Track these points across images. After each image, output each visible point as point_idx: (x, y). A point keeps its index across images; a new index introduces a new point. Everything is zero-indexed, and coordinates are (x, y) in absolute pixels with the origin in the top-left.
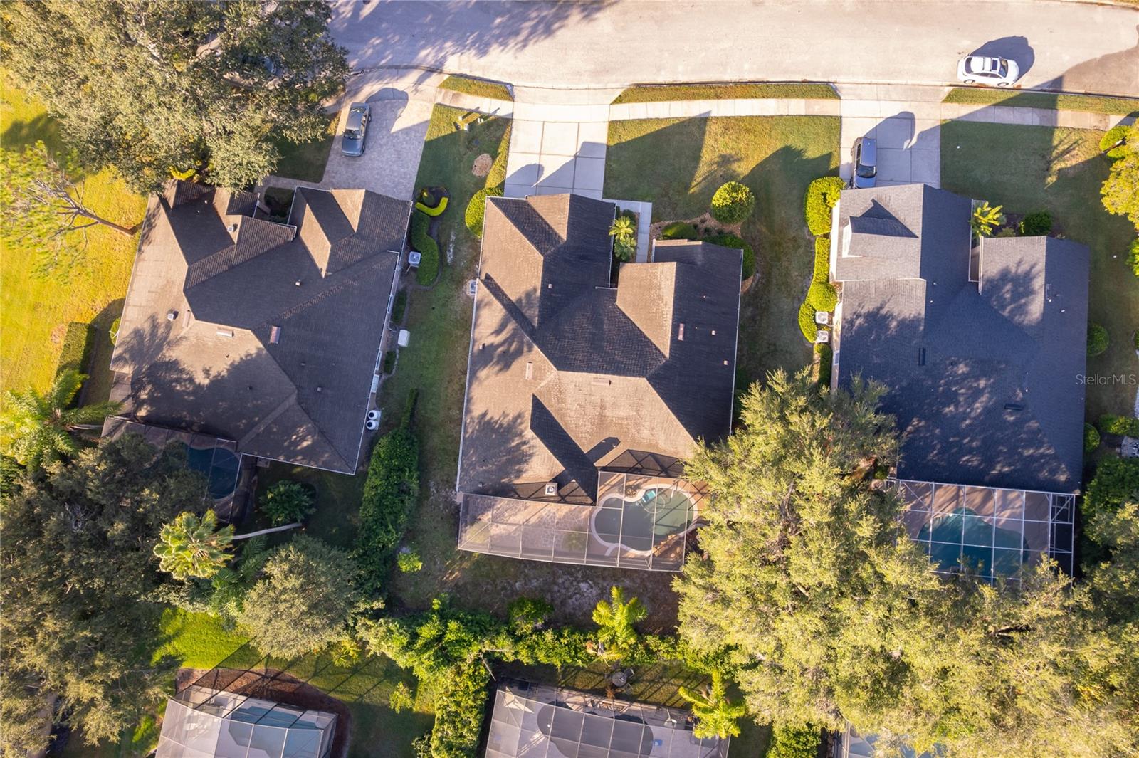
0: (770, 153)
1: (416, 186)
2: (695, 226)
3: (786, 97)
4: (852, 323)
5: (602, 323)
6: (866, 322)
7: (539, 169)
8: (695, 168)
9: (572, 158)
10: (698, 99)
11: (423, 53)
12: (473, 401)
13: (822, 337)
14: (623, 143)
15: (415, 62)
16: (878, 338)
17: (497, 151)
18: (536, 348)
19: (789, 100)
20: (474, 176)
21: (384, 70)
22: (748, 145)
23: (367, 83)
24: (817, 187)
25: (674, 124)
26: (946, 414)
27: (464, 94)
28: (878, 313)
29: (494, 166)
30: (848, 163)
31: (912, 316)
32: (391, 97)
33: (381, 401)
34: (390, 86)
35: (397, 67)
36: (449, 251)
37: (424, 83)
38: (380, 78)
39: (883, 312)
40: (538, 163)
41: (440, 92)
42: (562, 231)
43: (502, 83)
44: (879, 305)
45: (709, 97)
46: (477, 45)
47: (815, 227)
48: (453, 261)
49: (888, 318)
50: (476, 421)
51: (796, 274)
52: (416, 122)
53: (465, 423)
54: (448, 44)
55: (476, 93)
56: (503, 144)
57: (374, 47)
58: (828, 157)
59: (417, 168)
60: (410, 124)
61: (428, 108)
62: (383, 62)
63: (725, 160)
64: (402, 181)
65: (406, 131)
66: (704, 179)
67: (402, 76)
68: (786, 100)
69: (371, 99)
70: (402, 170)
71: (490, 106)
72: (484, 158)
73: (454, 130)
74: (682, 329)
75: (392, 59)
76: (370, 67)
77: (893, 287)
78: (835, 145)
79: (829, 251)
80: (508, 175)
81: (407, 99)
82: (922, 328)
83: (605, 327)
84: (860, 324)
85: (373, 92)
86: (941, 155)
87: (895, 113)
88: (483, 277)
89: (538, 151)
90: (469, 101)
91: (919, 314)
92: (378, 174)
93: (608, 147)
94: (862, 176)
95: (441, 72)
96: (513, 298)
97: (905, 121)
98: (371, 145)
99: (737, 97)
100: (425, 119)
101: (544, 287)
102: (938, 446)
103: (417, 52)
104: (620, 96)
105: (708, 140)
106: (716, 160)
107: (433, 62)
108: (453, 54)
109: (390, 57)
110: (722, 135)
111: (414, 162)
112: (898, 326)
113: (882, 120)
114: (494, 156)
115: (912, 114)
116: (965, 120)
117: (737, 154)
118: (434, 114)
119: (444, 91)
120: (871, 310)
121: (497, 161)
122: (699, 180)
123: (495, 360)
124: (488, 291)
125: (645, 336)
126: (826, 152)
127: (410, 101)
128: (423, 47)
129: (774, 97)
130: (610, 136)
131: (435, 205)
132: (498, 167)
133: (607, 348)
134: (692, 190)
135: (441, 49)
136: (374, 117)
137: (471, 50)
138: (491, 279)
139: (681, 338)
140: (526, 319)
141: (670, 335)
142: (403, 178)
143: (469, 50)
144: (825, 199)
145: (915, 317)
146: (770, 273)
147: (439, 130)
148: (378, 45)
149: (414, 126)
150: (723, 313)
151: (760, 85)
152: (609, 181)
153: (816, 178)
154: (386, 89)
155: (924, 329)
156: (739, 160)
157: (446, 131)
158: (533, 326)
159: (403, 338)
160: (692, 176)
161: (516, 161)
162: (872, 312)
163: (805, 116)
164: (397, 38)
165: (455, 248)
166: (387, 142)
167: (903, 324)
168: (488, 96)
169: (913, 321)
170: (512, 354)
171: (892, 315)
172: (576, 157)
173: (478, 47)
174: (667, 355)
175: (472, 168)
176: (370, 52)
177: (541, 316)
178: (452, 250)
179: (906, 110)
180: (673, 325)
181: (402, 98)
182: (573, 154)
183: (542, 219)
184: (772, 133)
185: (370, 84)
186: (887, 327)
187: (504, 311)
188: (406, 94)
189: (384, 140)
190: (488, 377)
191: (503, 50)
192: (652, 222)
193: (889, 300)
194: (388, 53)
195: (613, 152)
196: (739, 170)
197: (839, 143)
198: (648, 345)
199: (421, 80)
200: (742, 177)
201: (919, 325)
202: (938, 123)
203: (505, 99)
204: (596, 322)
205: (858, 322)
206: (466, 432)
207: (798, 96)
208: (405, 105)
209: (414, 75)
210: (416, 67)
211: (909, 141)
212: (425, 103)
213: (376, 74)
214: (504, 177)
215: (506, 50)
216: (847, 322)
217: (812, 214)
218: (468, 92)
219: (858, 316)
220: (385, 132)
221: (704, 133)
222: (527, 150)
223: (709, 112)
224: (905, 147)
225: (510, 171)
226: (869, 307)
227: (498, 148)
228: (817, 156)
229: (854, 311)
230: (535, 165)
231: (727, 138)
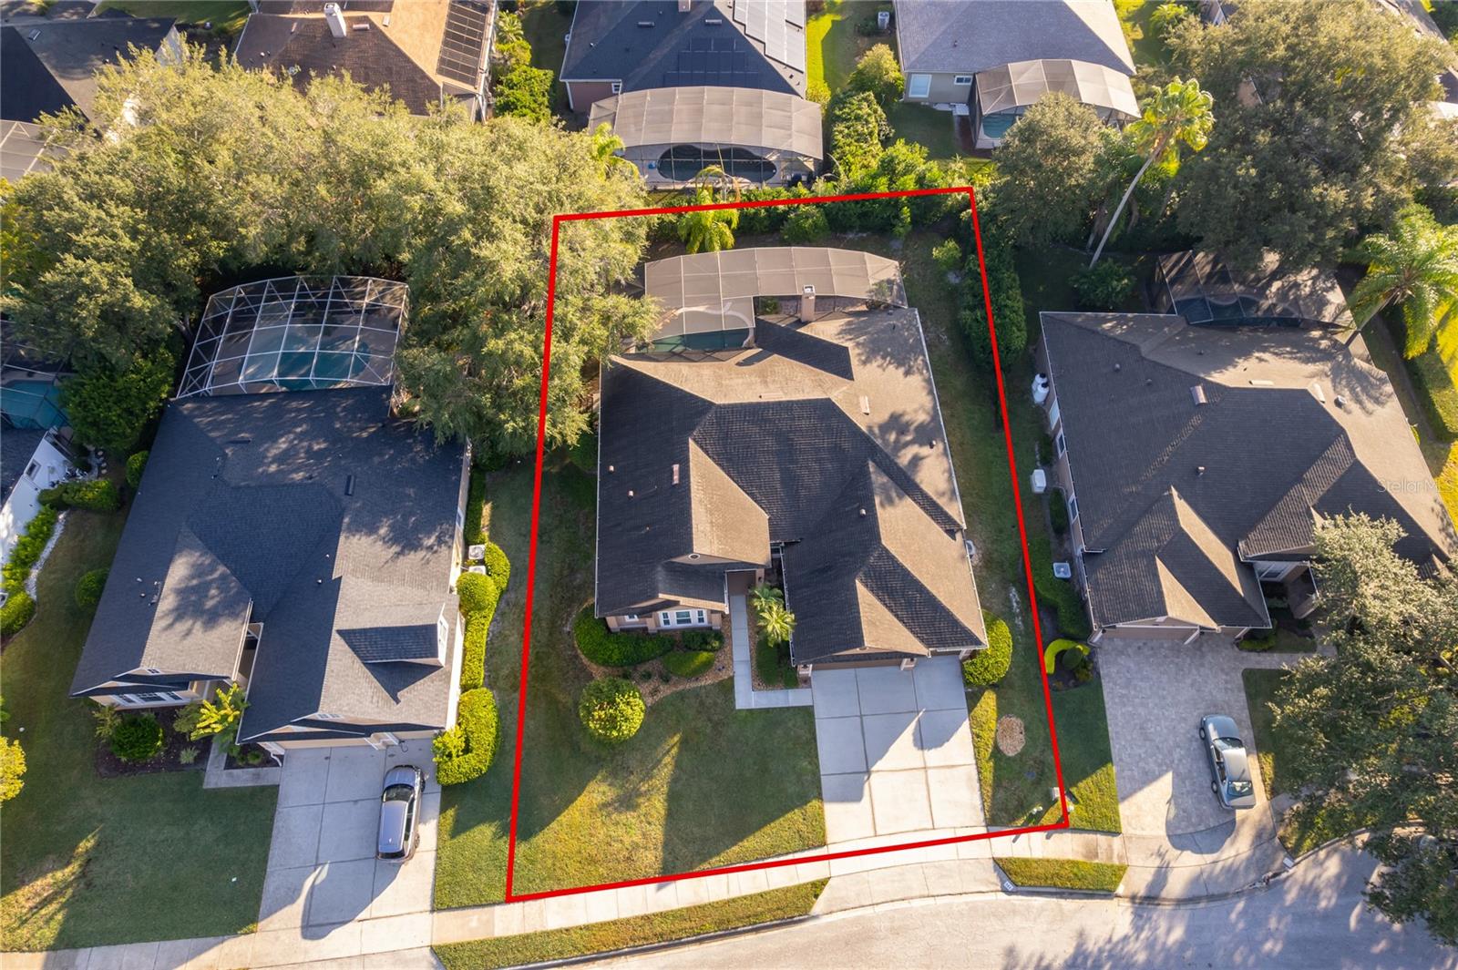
0: (554, 825)
1: (1100, 685)
2: (666, 680)
3: (527, 937)
4: (440, 541)
6: (420, 539)
7: (922, 742)
8: (674, 780)
9: (874, 768)
10: (681, 910)
11: (1178, 933)
12: (926, 391)
13: (476, 551)
14: (797, 807)
15: (1185, 911)
16: (405, 517)
17: (995, 763)
19: (522, 932)
20: (1018, 716)
21: (1232, 890)
22: (591, 835)
23: (1249, 859)
24: (477, 762)
25: (718, 854)
27: (1080, 859)
28: (403, 548)
29: (993, 734)
30: (425, 823)
31: (357, 537)
32: (1198, 837)
34: (1209, 858)
35: (1211, 898)
37: (1153, 870)
38: (1231, 872)
39: (396, 549)
40: (926, 751)
41: (1120, 858)
42: (863, 593)
43: (1022, 893)
44: (401, 557)
45: (663, 915)
46: (1089, 963)
47: (485, 697)
48: (1007, 589)
49: (390, 539)
50: (915, 369)
52: (1140, 797)
53: (928, 370)
54: (1141, 957)
55: (1062, 864)
56: (989, 775)
57: (1269, 935)
58: (459, 828)
59: (1109, 717)
60: (1147, 790)
61: (1129, 824)
62: (1241, 905)
63: (627, 802)
64: (1124, 692)
65: (1148, 778)
66: (660, 761)
67: (1195, 881)
68: (529, 930)
69: (1228, 828)
70: (1130, 709)
71: (1033, 846)
72: (1013, 745)
73: (1074, 790)
74: (676, 478)
75: (1229, 913)
76: (1257, 893)
77: (379, 574)
78: (447, 852)
79: (463, 665)
80: (966, 724)
81: (1169, 836)
82: (346, 520)
84: (429, 538)
85: (1233, 843)
86: (266, 861)
87: (337, 933)
89: (930, 772)
90: (1064, 847)
91: (347, 538)
92: (1164, 698)
93: (820, 797)
94: (406, 786)
95: (1133, 898)
96: (909, 500)
97: (321, 920)
98: (1195, 745)
99: (614, 923)
100: (1126, 803)
101: (871, 509)
103: (1189, 931)
104: (816, 896)
105: (657, 832)
106: (641, 800)
107: (1155, 917)
108: (1126, 938)
109: (1233, 916)
110: (636, 846)
111: (1116, 725)
112: (378, 528)
113: (360, 916)
114: (997, 753)
115: (305, 936)
116: (211, 940)
117: (609, 815)
118: (1117, 813)
119: (1116, 862)
120: (412, 553)
121: (991, 743)
122: (667, 759)
123: (912, 428)
126: (461, 838)
127: (1163, 832)
128: (1183, 945)
129: (548, 934)
130: (820, 817)
131: (1060, 656)
132: (984, 734)
134: (676, 739)
135: (1150, 945)
136: (1210, 794)
137: (1096, 950)
139: (676, 467)
140: (884, 471)
141: (691, 464)
142: (1122, 696)
143: (1101, 951)
144: (467, 741)
145: (354, 535)
147: (1097, 785)
148: (1266, 940)
149: (1140, 789)
151: (576, 956)
152: (808, 736)
153: (482, 777)
154: (1212, 851)
155: (343, 518)
156: (605, 805)
157: (1084, 787)
158: (874, 461)
159: (1039, 480)
160: (678, 765)
161: (960, 748)
162: (410, 550)
163: (494, 904)
164: (1238, 958)
165: (1011, 607)
166: (1170, 753)
167: (371, 529)
168: (1037, 861)
169: (357, 531)
170: (893, 428)
171: (385, 542)
172: (868, 772)
173: (1086, 958)
174: (691, 442)
175: (1026, 728)
176: (1273, 924)
179: (315, 942)
181: (1181, 837)
182: (873, 776)
183: (897, 616)
184: (550, 862)
185: (1244, 856)
186: (392, 528)
188: (1175, 846)
189: (1176, 756)
190: (916, 411)
191: (1041, 959)
192: (731, 679)
193: (387, 562)
194: (1241, 925)
195: (808, 789)
196: (604, 788)
197: (438, 858)
198: (718, 455)
199: (1161, 876)
200: (599, 777)
201: (349, 524)
202: (261, 925)
203: (1009, 860)
205: (431, 541)
206: (924, 361)
207: (507, 939)
208: (1168, 824)
209: (1176, 885)
210: (1180, 902)
211: (318, 882)
212: (1138, 832)
213: (1241, 881)
214: (973, 720)
215: (1035, 960)
216: (446, 542)
217: (488, 715)
218: (1074, 863)
219: (430, 548)
220: (1182, 770)
221: (666, 845)
222: (947, 771)
223: (659, 889)
224: (327, 867)
225: (964, 731)
226: (414, 558)
227: (995, 769)
228: (476, 830)
229: (436, 555)
230: (930, 749)
231: (627, 841)
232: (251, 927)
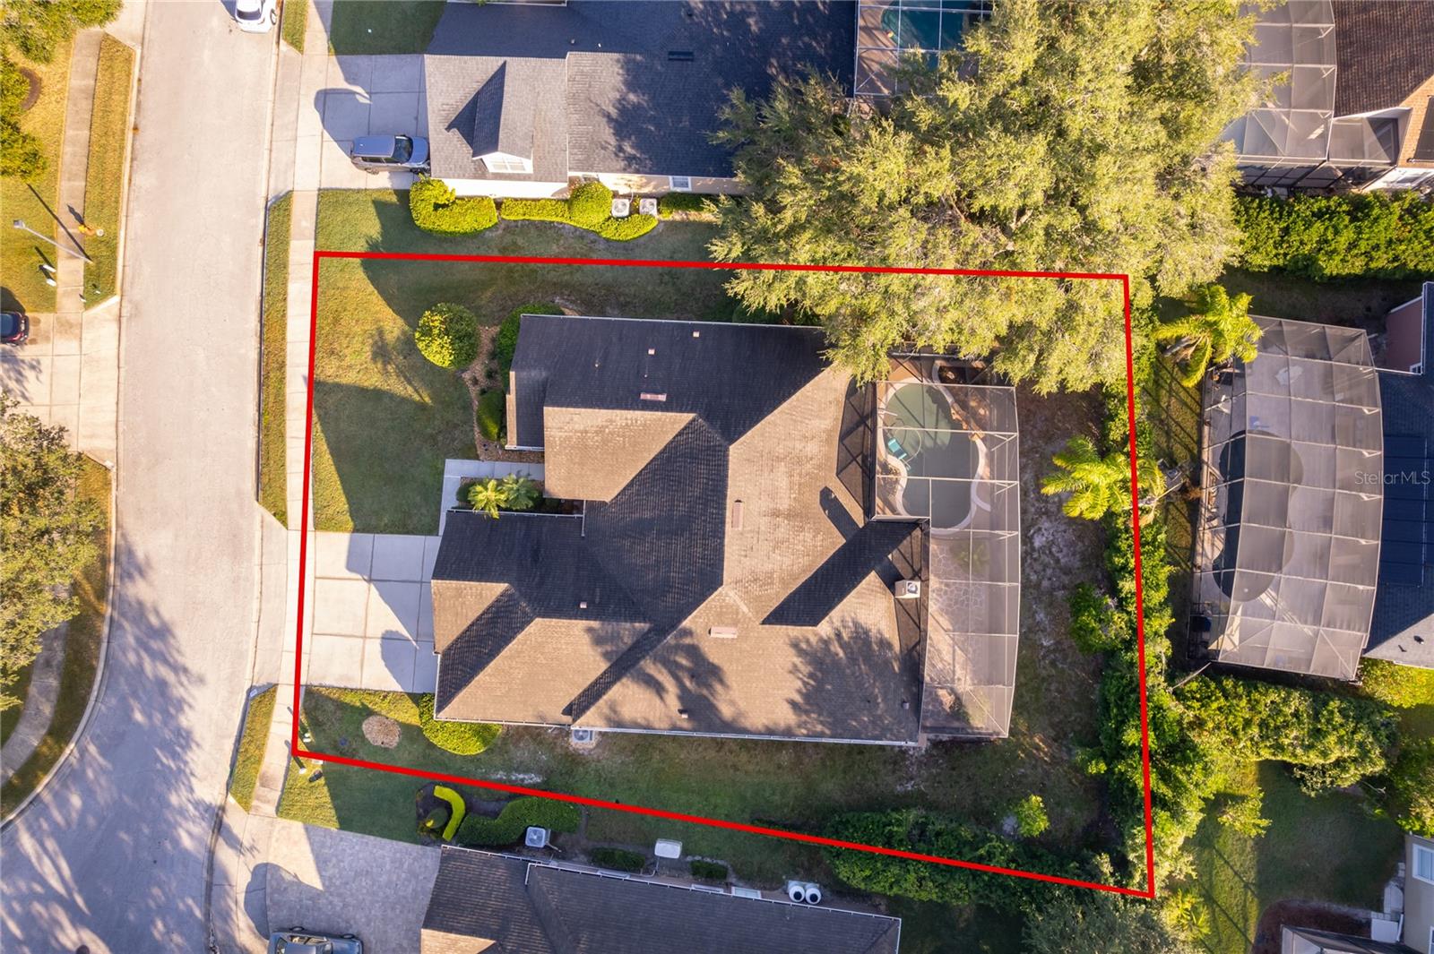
0: (371, 288)
1: (415, 842)
2: (483, 392)
3: (285, 267)
4: (630, 159)
5: (641, 521)
6: (630, 138)
7: (388, 638)
8: (392, 396)
9: (372, 587)
10: (284, 395)
11: (187, 842)
12: (771, 725)
13: (649, 207)
14: (350, 506)
15: (202, 856)
16: (652, 120)
17: (358, 708)
18: (686, 623)
19: (290, 263)
20: (399, 744)
21: (213, 911)
22: (357, 321)
23: (232, 939)
24: (425, 217)
25: (322, 431)
26: (760, 29)
27: (263, 768)
28: (616, 121)
29: (384, 713)
30: (390, 178)
31: (621, 71)
32: (261, 894)
33: (773, 882)
34: (241, 898)
35: (209, 886)
36: (523, 780)
37: (240, 836)
38: (226, 916)
39: (614, 112)
40: (379, 641)
41: (257, 808)
42: (493, 590)
43: (246, 704)
44: (605, 120)
45: (282, 380)
46: (178, 749)
47: (488, 219)
48: (539, 773)
49: (624, 106)
50: (804, 718)
51: (555, 247)
52: (305, 847)
53: (808, 736)
54: (174, 799)
55: (261, 747)
56: (348, 699)
57: (168, 932)
58: (380, 207)
59: (385, 841)
60: (310, 857)
61: (283, 828)
62: (198, 913)
63: (381, 352)
64: (406, 866)
65: (321, 863)
66: (410, 383)
67: (226, 877)
68: (291, 268)
69: (263, 930)
70: (388, 867)
71: (280, 726)
72: (370, 729)
73: (322, 781)
74: (649, 397)
75: (193, 898)
76: (206, 935)
77: (579, 99)
78: (361, 197)
79: (522, 200)
80: (398, 688)
81: (266, 865)
82: (639, 57)
83: (647, 515)
84: (632, 147)
85: (249, 927)
86: (380, 54)
87: (317, 116)
88: (568, 719)
89: (361, 640)
90: (275, 756)
91: (618, 61)
92: (393, 909)
93: (356, 530)
94: (410, 155)
95: (223, 809)
96: (604, 666)
97: (328, 103)
98: (343, 925)
99: (284, 339)
100: (303, 831)
101: (585, 615)
102: (806, 39)
103: (185, 853)
104: (275, 515)
105: (350, 378)
106: (379, 365)
107: (204, 824)
108: (191, 790)
109: (190, 902)
110: (341, 358)
111: (375, 846)
112: (635, 92)
113: (326, 135)
114: (367, 712)
115: (319, 93)
116: (329, 22)
117: (372, 336)
118: (294, 817)
119: (254, 803)
120: (612, 131)
121: (376, 709)
122: (410, 390)
123: (705, 692)
124: (593, 709)
125: (661, 453)
126: (372, 210)
127: (271, 860)
128: (176, 842)
129: (285, 284)
130: (338, 528)
131: (447, 806)
132: (385, 704)
133: (682, 509)
134: (427, 399)
135: (182, 811)
136: (296, 923)
137: (188, 759)
138: (571, 706)
139: (662, 398)
140: (638, 642)
141: (659, 413)
142: (402, 864)
143: (186, 763)
144: (444, 206)
145: (622, 67)
146: (555, 284)
147: (321, 806)
148: (165, 926)
149: (313, 850)
150: (620, 339)
151: (266, 306)
152: (411, 527)
153: (412, 220)
154: (246, 903)
155: (641, 54)
156: (381, 332)
157: (323, 793)
158: (650, 631)
159: (668, 849)
160: (404, 400)
161: (376, 676)
162: (614, 128)
163: (316, 239)
164: (156, 891)
165: (517, 770)
166: (340, 895)
167: (632, 84)
168: (266, 727)
169: (628, 70)
170: (696, 664)
171: (619, 101)
172: (370, 581)
173: (182, 747)
174: (691, 416)
175: (386, 749)
176: (177, 938)
177: (633, 619)
178: (521, 776)
179: (312, 101)
180: (643, 409)
181: (264, 875)
182: (365, 584)
183: (472, 625)
184: (341, 285)
185: (237, 935)
186: (637, 107)
187: (624, 680)
188: (257, 867)
189: (336, 900)
190: (732, 703)
191: (190, 706)
192: (477, 457)
193: (597, 105)
194: (181, 906)
195: (364, 522)
196: (397, 333)
197: (359, 191)
198: (676, 447)
199: (235, 843)
200: (407, 328)
201: (634, 60)
202: (334, 58)
203: (273, 698)
204: (640, 530)
205: (628, 149)
206: (822, 735)
207: (286, 251)
208: (276, 868)
209: (225, 855)
210: (211, 853)
211: (358, 96)
212: (275, 834)
213: (219, 923)
214: (401, 695)
215: (190, 700)
216: (630, 166)
217: (466, 224)
218: (259, 761)
219: (620, 149)
220: (322, 901)
221: (338, 386)
222: (358, 659)
223: (304, 378)
224: (368, 102)
225: (393, 685)
226: (607, 134)
227: (352, 707)
228: (377, 221)
229: (613, 156)
230: (382, 646)
231: (346, 351)
232: (333, 50)
